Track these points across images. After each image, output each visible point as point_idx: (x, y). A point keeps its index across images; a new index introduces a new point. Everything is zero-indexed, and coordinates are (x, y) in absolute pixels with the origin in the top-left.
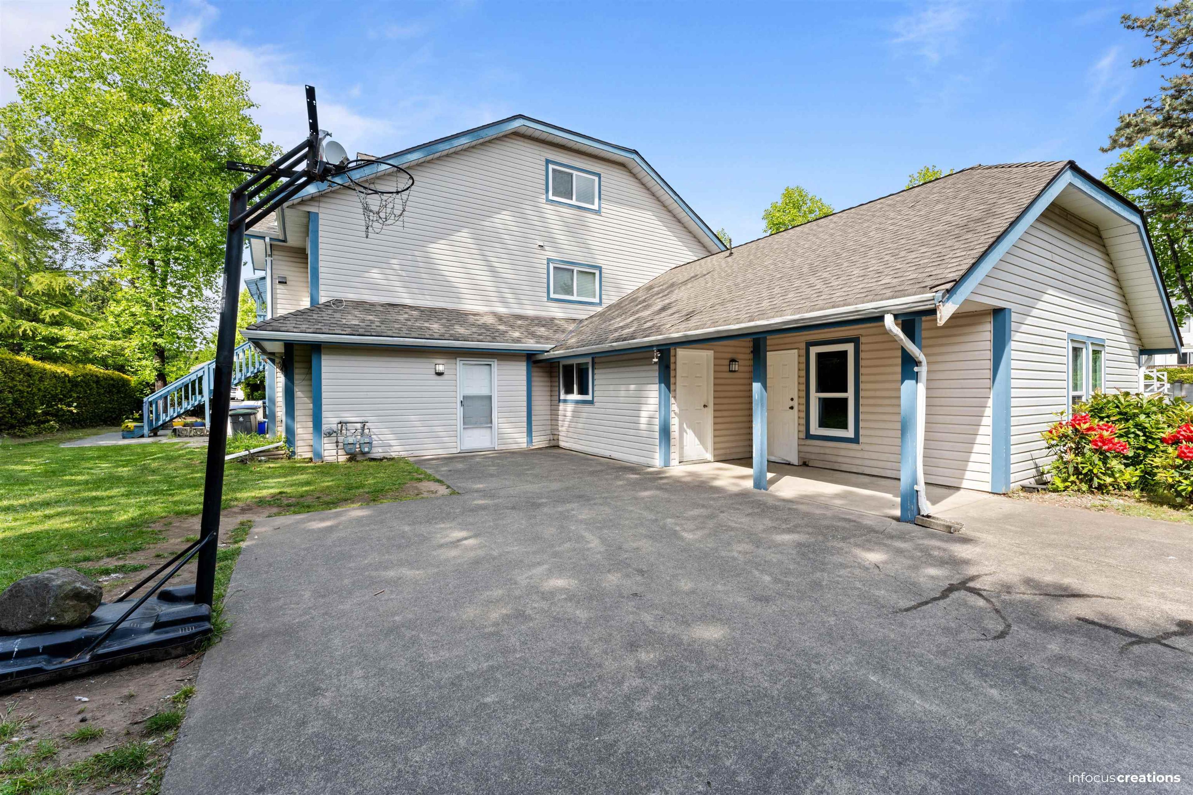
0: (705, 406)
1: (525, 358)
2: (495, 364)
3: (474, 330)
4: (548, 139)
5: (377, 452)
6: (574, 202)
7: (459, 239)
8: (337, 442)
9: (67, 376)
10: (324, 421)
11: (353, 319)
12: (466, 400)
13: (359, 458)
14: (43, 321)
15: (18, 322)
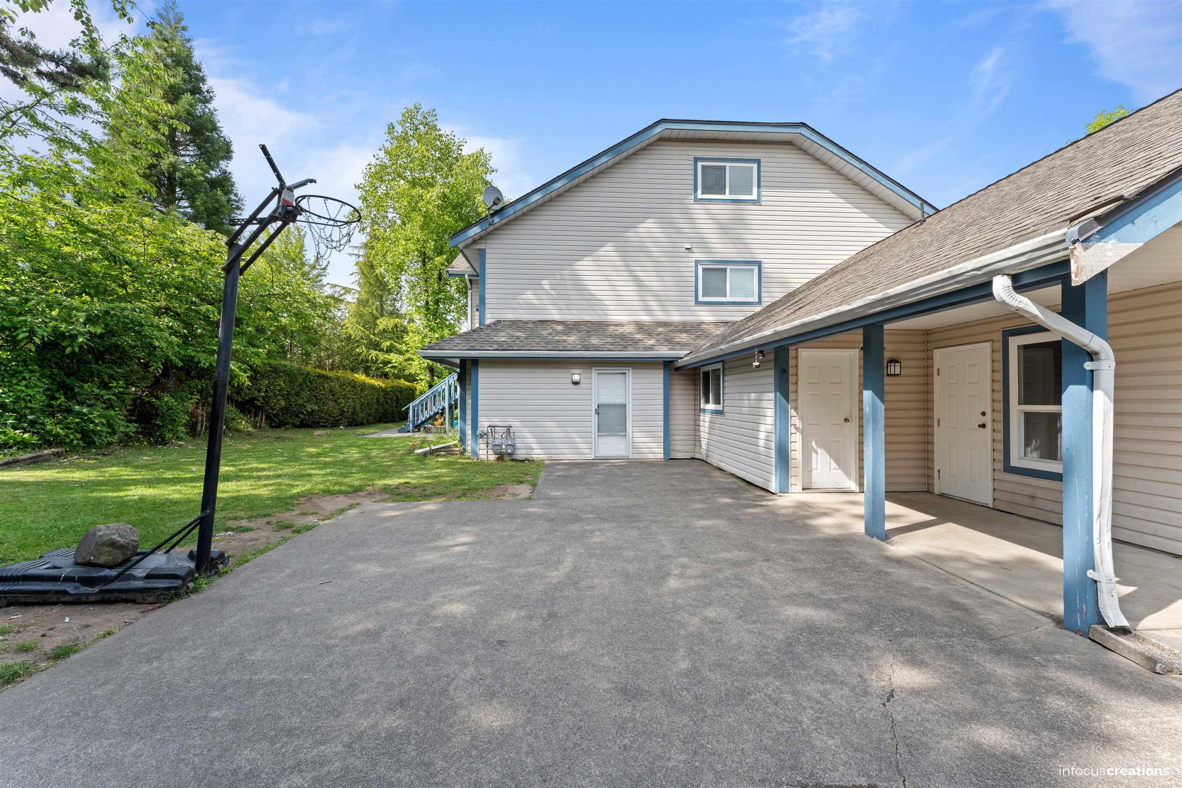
0: (846, 420)
1: (662, 366)
2: (630, 373)
3: (609, 340)
4: (688, 137)
5: (521, 454)
6: (727, 196)
7: (603, 253)
8: (487, 443)
9: (381, 387)
10: (480, 424)
11: (502, 337)
12: (600, 409)
13: (507, 458)
14: (382, 350)
15: (371, 351)
